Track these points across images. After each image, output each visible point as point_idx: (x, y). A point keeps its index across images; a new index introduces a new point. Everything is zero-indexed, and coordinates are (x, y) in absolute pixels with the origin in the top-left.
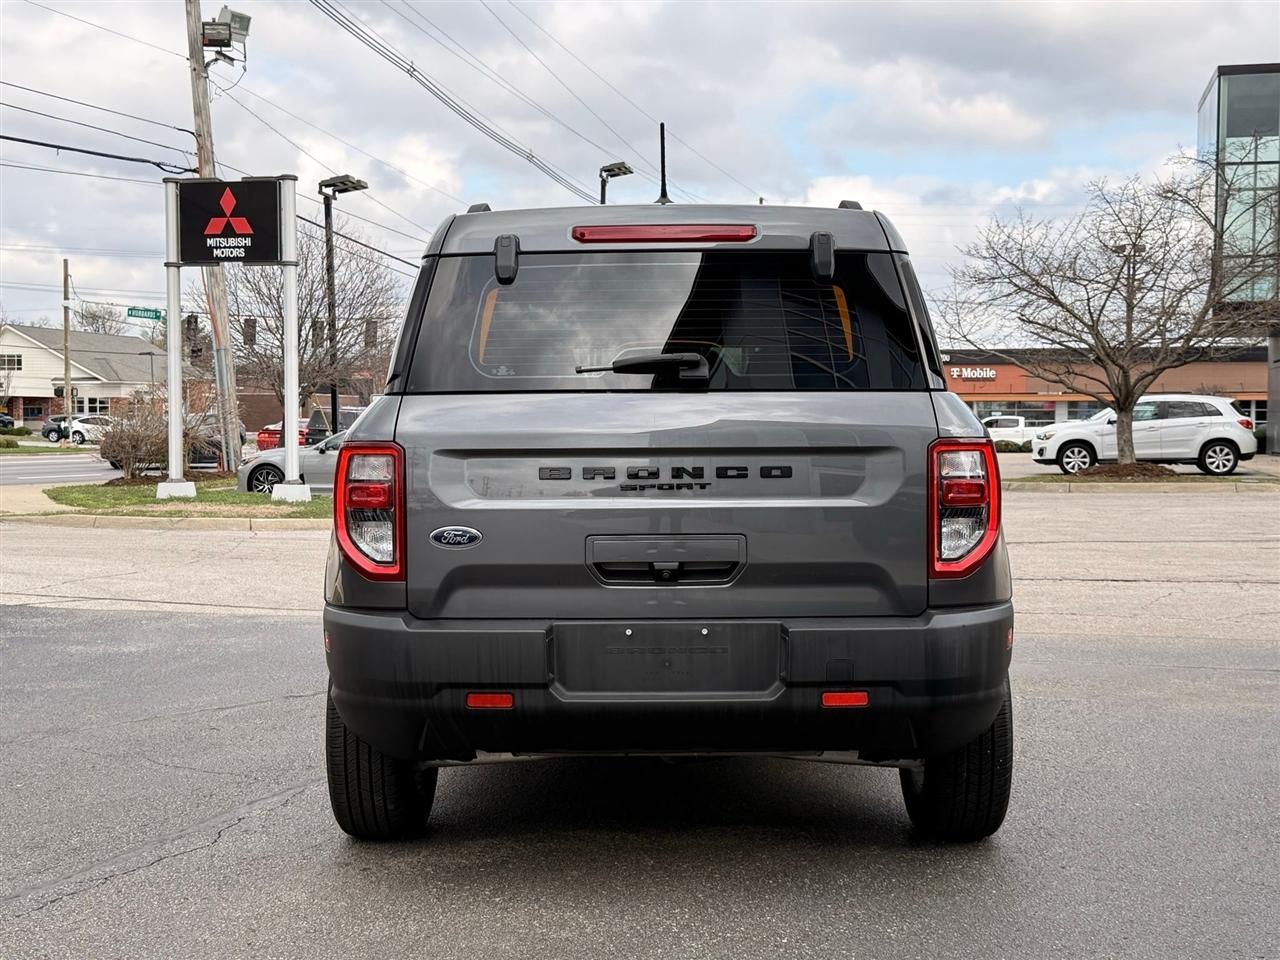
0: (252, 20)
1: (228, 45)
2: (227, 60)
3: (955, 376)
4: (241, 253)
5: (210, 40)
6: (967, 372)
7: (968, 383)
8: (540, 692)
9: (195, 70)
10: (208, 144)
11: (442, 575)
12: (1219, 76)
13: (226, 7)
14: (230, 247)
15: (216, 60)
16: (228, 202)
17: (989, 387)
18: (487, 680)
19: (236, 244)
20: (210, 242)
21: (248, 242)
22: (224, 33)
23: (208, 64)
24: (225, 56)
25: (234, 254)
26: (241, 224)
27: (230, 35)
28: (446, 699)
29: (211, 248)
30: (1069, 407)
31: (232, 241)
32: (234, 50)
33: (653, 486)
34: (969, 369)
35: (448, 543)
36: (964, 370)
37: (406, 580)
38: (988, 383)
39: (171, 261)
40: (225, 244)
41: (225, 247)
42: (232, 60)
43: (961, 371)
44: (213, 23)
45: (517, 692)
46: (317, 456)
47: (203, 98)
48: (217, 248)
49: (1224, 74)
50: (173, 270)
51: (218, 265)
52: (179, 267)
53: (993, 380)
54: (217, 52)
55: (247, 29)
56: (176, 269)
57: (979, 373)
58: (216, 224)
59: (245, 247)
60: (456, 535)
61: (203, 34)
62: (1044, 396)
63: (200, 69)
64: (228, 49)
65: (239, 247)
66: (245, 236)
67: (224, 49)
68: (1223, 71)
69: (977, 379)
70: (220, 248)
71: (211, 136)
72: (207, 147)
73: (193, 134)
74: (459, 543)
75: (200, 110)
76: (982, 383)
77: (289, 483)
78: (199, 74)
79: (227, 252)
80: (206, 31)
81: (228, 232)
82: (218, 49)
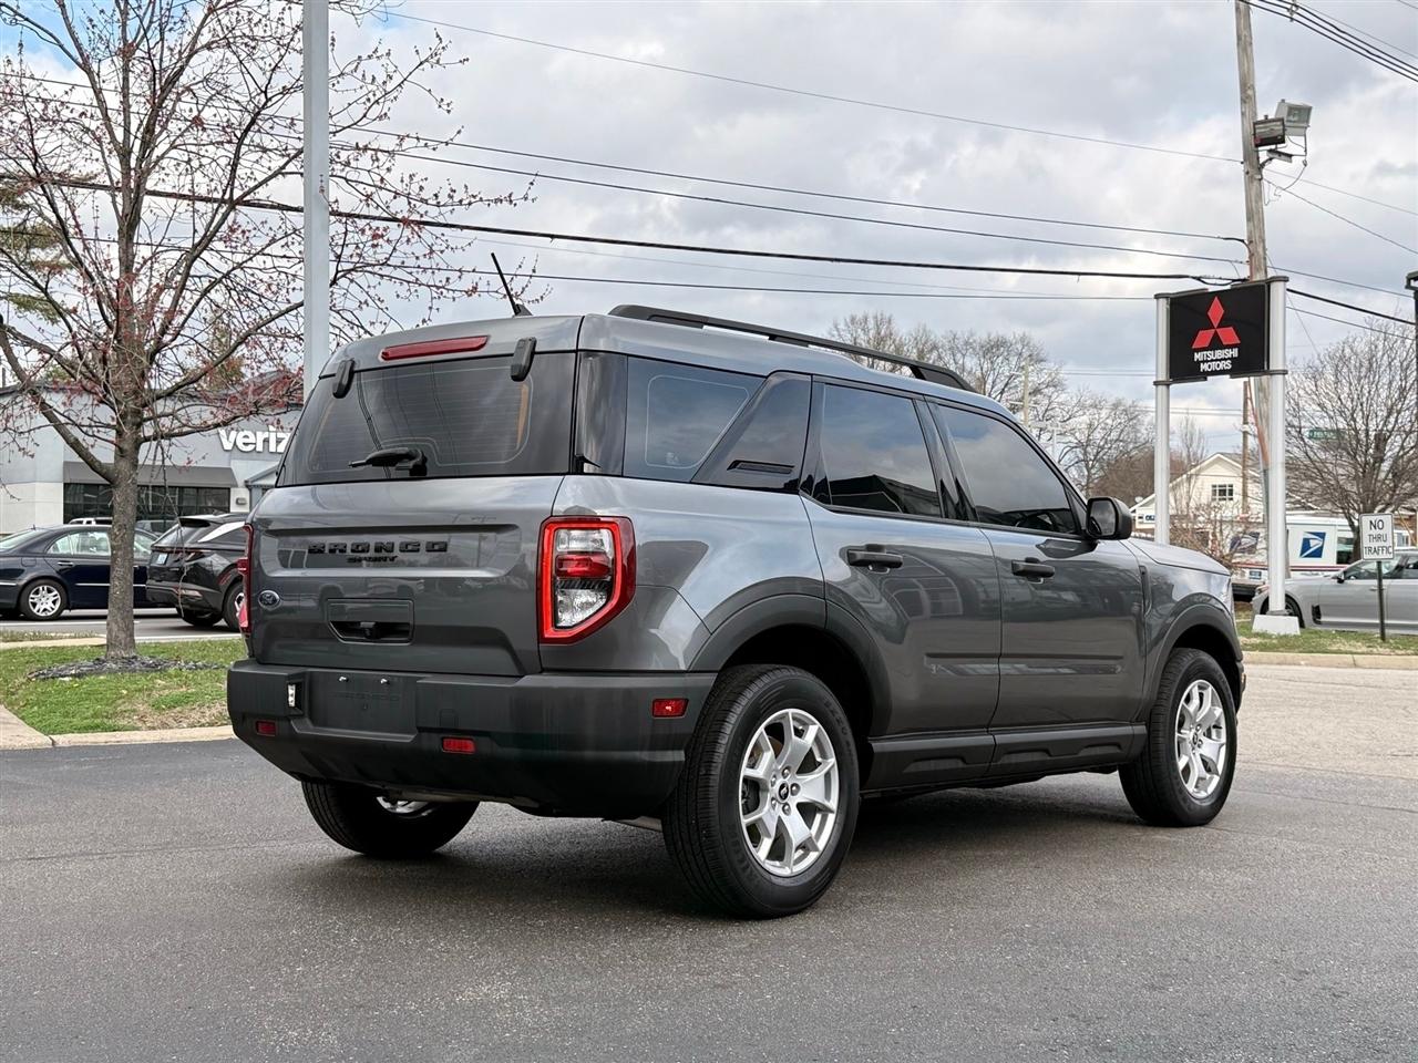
0: (1313, 111)
1: (1283, 142)
2: (1283, 157)
4: (1227, 365)
5: (1262, 140)
9: (1247, 173)
10: (1260, 250)
13: (1283, 101)
14: (1217, 360)
15: (1271, 159)
16: (1216, 312)
19: (1223, 356)
20: (1198, 356)
21: (1235, 353)
22: (1278, 128)
23: (1263, 165)
24: (1280, 154)
25: (1221, 367)
26: (1229, 335)
27: (1284, 130)
29: (1199, 362)
31: (1219, 354)
32: (1292, 145)
33: (364, 558)
39: (1160, 379)
40: (1212, 357)
41: (1212, 360)
42: (1290, 156)
44: (1267, 120)
46: (1335, 586)
47: (1256, 202)
48: (1204, 362)
50: (1162, 388)
51: (1206, 379)
52: (1168, 385)
54: (1270, 151)
55: (1307, 121)
56: (1164, 388)
58: (1204, 337)
59: (1232, 359)
61: (1254, 134)
63: (1254, 169)
64: (1283, 145)
65: (1225, 359)
66: (1231, 347)
67: (1279, 146)
70: (1207, 361)
71: (1263, 241)
72: (1258, 253)
73: (1242, 241)
75: (1254, 215)
77: (1273, 614)
78: (1252, 177)
79: (1214, 366)
80: (1258, 131)
81: (1216, 344)
82: (1273, 147)
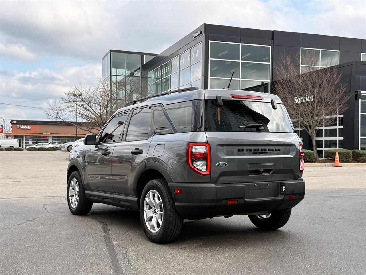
3: (18, 128)
6: (22, 127)
7: (22, 130)
8: (243, 199)
11: (219, 174)
12: (111, 52)
17: (29, 132)
18: (233, 197)
28: (224, 202)
30: (52, 138)
33: (258, 153)
34: (22, 126)
35: (221, 166)
36: (21, 126)
37: (211, 175)
38: (28, 130)
43: (20, 126)
45: (238, 200)
49: (112, 52)
53: (30, 129)
57: (25, 127)
60: (222, 164)
62: (46, 134)
68: (112, 51)
69: (25, 129)
74: (223, 166)
76: (26, 130)
